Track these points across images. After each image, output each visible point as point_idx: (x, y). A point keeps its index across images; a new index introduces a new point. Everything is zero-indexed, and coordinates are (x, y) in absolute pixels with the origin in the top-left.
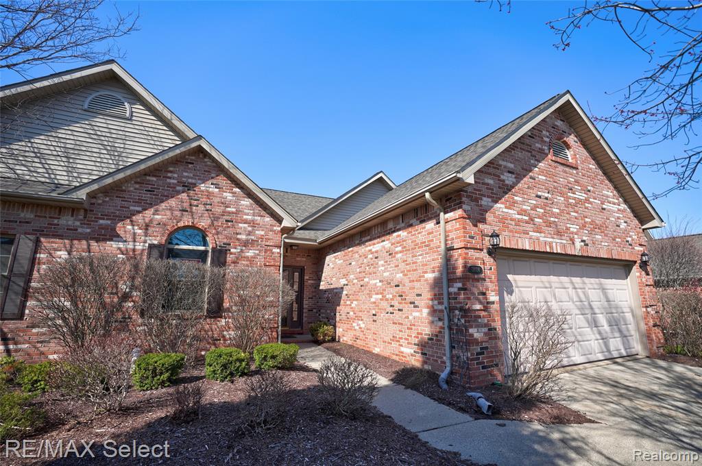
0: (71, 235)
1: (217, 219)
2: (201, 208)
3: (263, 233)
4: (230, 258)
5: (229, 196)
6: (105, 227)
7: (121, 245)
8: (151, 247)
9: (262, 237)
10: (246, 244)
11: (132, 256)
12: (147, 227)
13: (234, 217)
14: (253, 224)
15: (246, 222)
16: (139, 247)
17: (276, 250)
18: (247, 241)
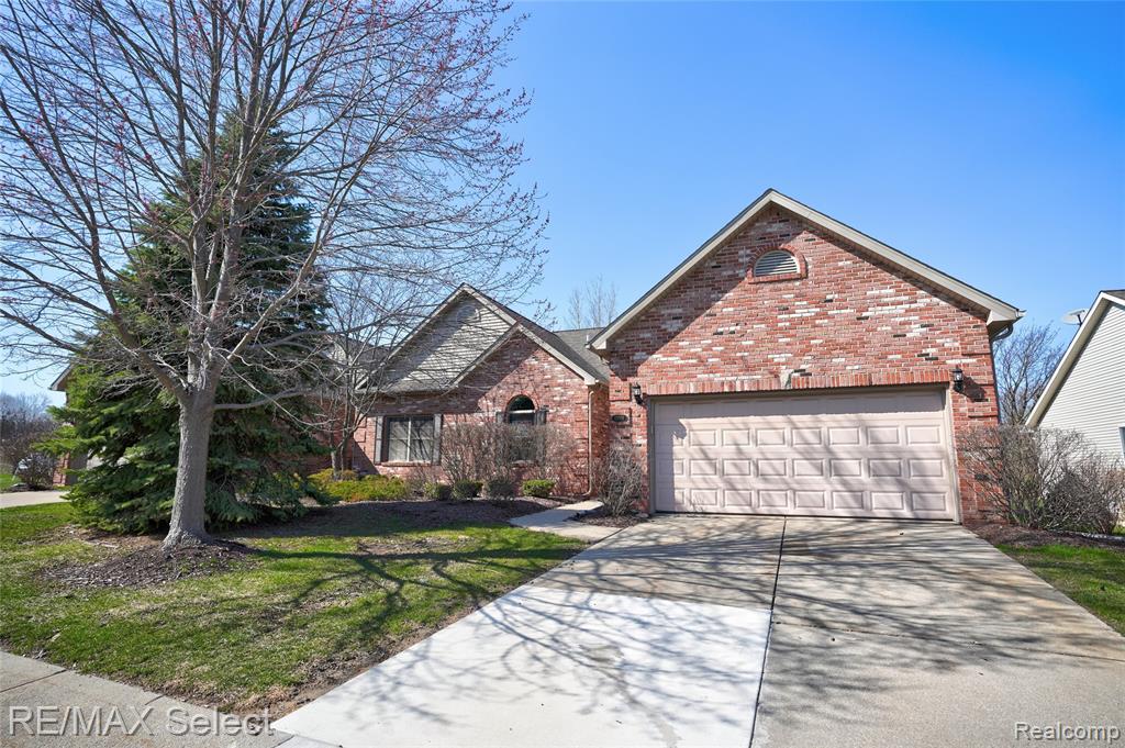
0: (455, 411)
1: (537, 386)
2: (527, 379)
3: (573, 393)
4: (549, 417)
5: (546, 365)
6: (471, 404)
7: (481, 415)
8: (497, 414)
9: (573, 397)
10: (560, 404)
11: (488, 422)
12: (494, 400)
13: (550, 382)
14: (565, 386)
15: (559, 385)
16: (491, 416)
17: (585, 407)
18: (561, 401)
